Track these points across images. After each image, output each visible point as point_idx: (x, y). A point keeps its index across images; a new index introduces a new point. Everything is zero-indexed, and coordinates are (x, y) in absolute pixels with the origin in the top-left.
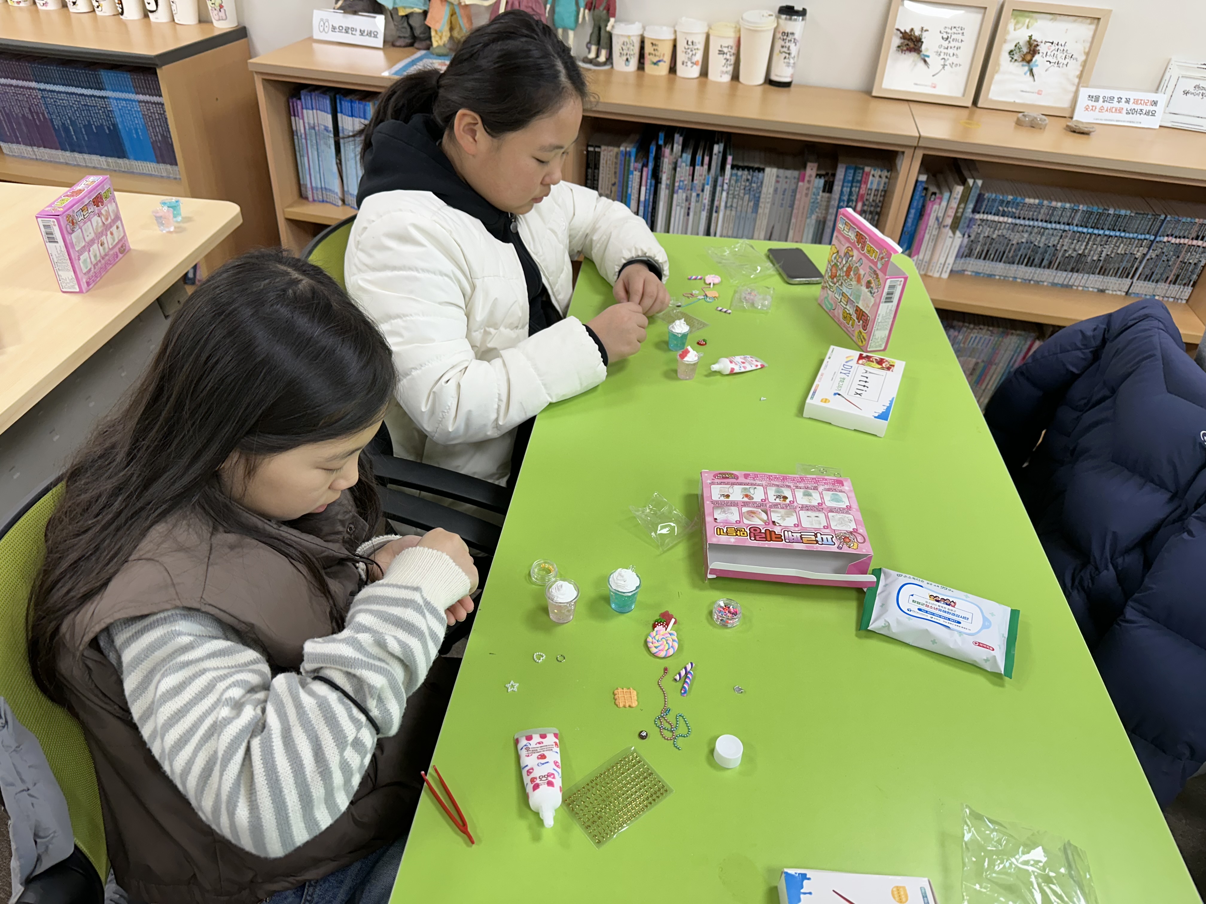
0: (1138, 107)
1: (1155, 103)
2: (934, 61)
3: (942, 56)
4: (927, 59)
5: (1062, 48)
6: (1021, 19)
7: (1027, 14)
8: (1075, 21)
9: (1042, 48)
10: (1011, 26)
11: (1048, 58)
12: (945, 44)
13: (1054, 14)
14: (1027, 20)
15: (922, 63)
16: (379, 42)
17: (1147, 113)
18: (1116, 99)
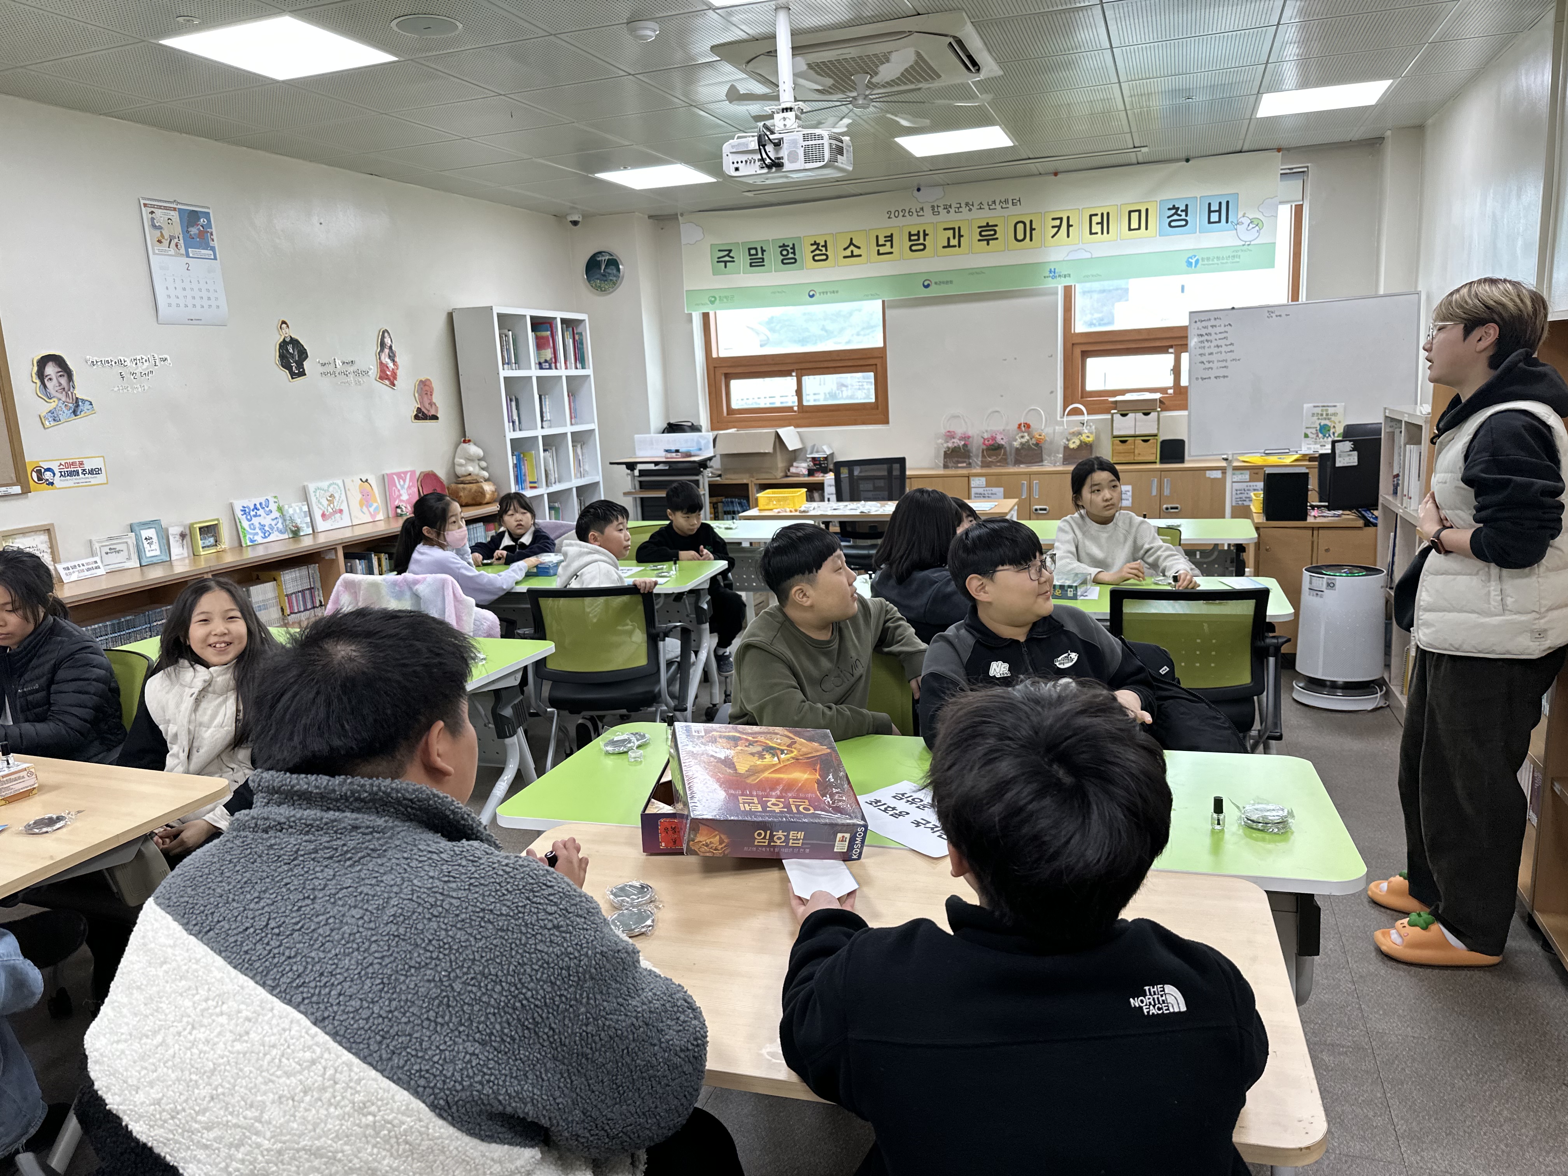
8: (35, 533)
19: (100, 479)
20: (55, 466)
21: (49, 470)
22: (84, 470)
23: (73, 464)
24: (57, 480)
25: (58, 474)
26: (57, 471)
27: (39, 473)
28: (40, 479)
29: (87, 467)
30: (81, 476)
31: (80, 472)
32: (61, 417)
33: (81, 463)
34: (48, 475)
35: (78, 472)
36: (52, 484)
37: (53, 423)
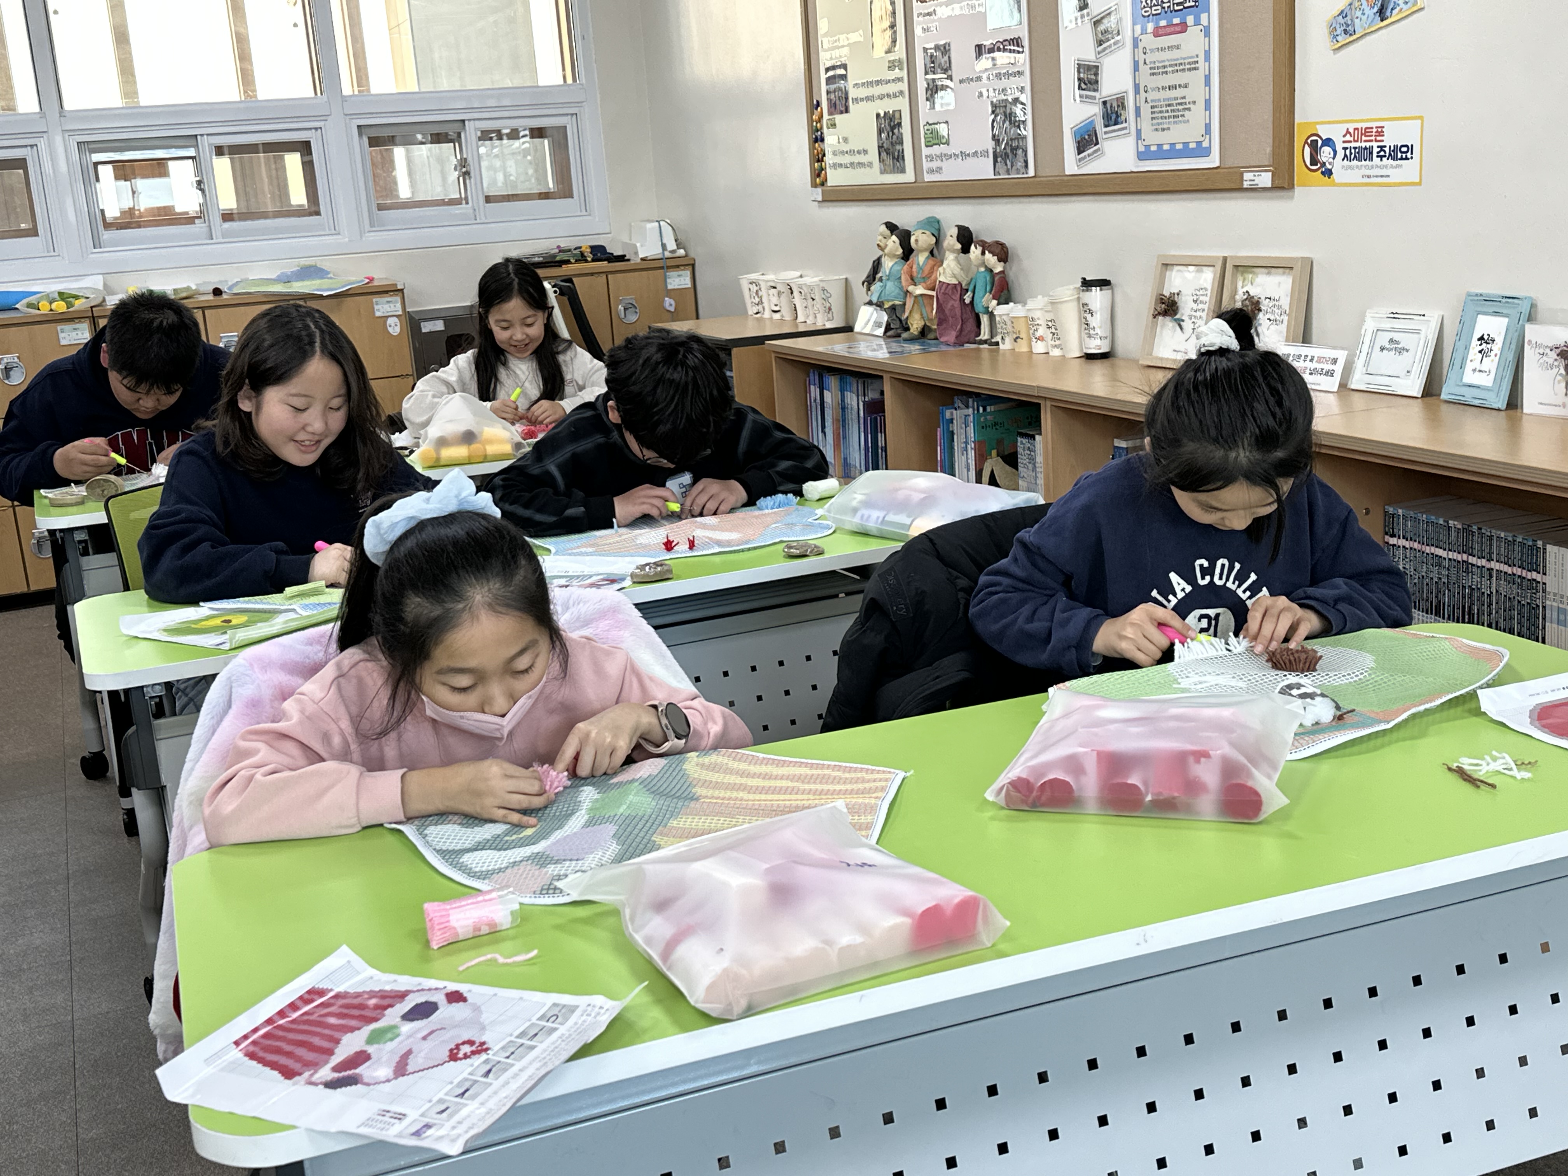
0: (1319, 366)
1: (1335, 361)
2: (1187, 325)
3: (1193, 320)
4: (1182, 323)
5: (1277, 303)
6: (1246, 275)
7: (1250, 270)
8: (1284, 273)
9: (1265, 305)
10: (1240, 284)
11: (1268, 316)
12: (1195, 306)
13: (1271, 267)
14: (1250, 276)
15: (1178, 328)
16: (880, 331)
17: (1327, 374)
18: (1303, 358)
19: (1407, 171)
20: (1336, 134)
21: (1328, 142)
22: (1382, 148)
23: (1367, 132)
24: (1338, 166)
25: (1341, 153)
26: (1339, 147)
27: (1314, 146)
28: (1314, 161)
29: (1389, 141)
30: (1376, 160)
31: (1376, 150)
32: (1357, 21)
33: (1380, 133)
34: (1325, 154)
35: (1370, 150)
36: (1328, 173)
37: (1343, 39)
